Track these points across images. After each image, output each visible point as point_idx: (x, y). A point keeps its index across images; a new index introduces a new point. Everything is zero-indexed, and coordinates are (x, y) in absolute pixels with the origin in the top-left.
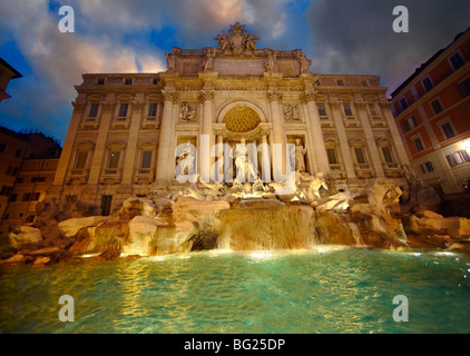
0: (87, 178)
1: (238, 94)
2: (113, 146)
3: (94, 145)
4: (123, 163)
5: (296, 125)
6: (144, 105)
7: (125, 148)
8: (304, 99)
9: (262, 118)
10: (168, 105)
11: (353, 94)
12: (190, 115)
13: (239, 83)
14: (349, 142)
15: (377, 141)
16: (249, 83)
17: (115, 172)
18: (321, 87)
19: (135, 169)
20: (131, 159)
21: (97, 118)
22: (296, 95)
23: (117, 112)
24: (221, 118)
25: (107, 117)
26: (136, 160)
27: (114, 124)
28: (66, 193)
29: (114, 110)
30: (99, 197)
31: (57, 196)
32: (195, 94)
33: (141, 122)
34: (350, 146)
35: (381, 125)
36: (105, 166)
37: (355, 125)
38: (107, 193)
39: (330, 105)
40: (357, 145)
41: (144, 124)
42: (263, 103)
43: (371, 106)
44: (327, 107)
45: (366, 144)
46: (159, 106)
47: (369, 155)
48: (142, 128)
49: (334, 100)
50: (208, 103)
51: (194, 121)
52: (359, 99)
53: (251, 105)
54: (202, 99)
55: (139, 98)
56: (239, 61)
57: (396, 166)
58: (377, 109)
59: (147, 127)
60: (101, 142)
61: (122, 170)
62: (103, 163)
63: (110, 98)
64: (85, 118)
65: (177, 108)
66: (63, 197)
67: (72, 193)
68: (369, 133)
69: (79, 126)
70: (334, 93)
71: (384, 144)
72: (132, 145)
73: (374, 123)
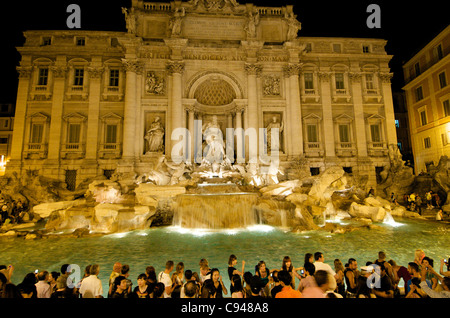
0: (46, 153)
1: (212, 65)
2: (71, 119)
3: (49, 117)
4: (85, 137)
5: (275, 101)
6: (103, 71)
7: (85, 121)
8: (287, 71)
9: (238, 93)
10: (131, 76)
11: (349, 62)
12: (157, 87)
13: (214, 51)
14: (334, 119)
15: (367, 117)
16: (225, 51)
17: (77, 147)
18: (312, 55)
19: (99, 144)
20: (93, 134)
21: (48, 86)
22: (279, 66)
23: (71, 80)
24: (192, 92)
25: (59, 86)
26: (99, 134)
27: (69, 94)
28: (26, 167)
29: (67, 77)
30: (63, 172)
31: (18, 171)
32: (162, 64)
33: (102, 92)
34: (335, 123)
35: (375, 100)
36: (65, 140)
37: (345, 100)
38: (71, 168)
39: (320, 76)
40: (343, 122)
41: (105, 95)
42: (240, 75)
43: (369, 77)
44: (316, 78)
45: (353, 121)
46: (121, 74)
47: (354, 134)
48: (102, 99)
49: (325, 70)
50: (177, 76)
51: (162, 94)
52: (356, 69)
53: (226, 78)
54: (170, 69)
55: (96, 64)
56: (215, 21)
57: (381, 145)
58: (375, 80)
59: (109, 99)
60: (56, 114)
61: (84, 145)
62: (61, 137)
63: (61, 63)
64: (34, 86)
65: (141, 79)
66: (24, 171)
67: (33, 168)
68: (359, 109)
69: (29, 95)
70: (325, 60)
71: (374, 122)
72: (93, 118)
73: (367, 97)
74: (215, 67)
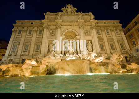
0: (17, 54)
2: (26, 44)
3: (19, 43)
4: (30, 49)
5: (89, 37)
6: (37, 30)
7: (30, 44)
8: (92, 28)
9: (77, 34)
10: (45, 30)
11: (110, 26)
13: (70, 23)
14: (108, 42)
15: (118, 41)
16: (73, 23)
17: (27, 52)
18: (98, 24)
19: (34, 51)
20: (32, 47)
21: (21, 35)
22: (89, 27)
24: (63, 35)
25: (24, 34)
26: (34, 48)
27: (26, 36)
28: (9, 58)
29: (27, 32)
30: (21, 60)
31: (6, 60)
32: (54, 27)
33: (36, 36)
34: (108, 43)
35: (120, 36)
36: (23, 50)
37: (110, 37)
38: (24, 58)
39: (101, 30)
40: (111, 43)
41: (37, 36)
42: (78, 29)
43: (116, 30)
44: (100, 31)
45: (114, 42)
46: (42, 31)
47: (115, 46)
48: (36, 38)
49: (102, 28)
50: (59, 30)
52: (112, 28)
53: (73, 31)
54: (57, 28)
55: (36, 28)
56: (70, 17)
57: (125, 50)
58: (118, 31)
59: (38, 38)
60: (22, 42)
61: (29, 51)
62: (22, 49)
63: (25, 28)
64: (16, 34)
65: (48, 31)
66: (8, 60)
67: (11, 59)
68: (115, 39)
69: (14, 37)
70: (103, 26)
71: (121, 43)
72: (33, 43)
73: (117, 36)
74: (70, 28)
